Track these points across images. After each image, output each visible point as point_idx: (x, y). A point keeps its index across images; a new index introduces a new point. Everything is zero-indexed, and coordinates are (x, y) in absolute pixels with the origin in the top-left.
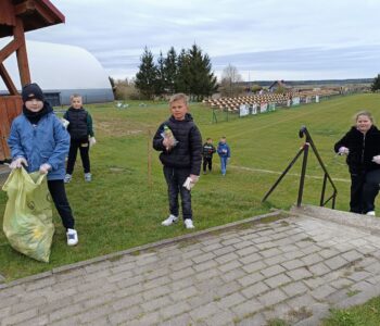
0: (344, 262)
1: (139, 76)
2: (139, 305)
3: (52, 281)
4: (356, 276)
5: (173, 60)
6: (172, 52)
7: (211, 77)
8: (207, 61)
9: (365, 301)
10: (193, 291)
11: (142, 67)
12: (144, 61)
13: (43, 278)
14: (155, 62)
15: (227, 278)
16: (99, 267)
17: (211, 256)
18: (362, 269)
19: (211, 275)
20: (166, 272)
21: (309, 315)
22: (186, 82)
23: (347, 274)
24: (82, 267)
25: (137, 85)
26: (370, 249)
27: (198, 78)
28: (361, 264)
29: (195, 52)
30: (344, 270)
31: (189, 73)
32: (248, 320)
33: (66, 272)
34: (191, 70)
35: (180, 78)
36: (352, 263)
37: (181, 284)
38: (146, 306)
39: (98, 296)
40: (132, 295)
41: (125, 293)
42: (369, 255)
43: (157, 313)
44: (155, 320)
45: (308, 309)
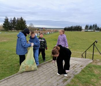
0: (72, 67)
1: (4, 24)
2: (34, 82)
3: (6, 81)
4: (75, 69)
5: (15, 21)
6: (15, 18)
7: (26, 26)
8: (25, 21)
9: (79, 73)
10: (45, 77)
11: (5, 22)
12: (5, 20)
13: (3, 81)
14: (9, 21)
15: (51, 73)
16: (18, 75)
17: (46, 69)
18: (76, 67)
19: (48, 73)
20: (37, 74)
21: (71, 77)
22: (19, 27)
23: (74, 69)
24: (13, 76)
25: (3, 27)
26: (76, 63)
27: (22, 26)
28: (75, 66)
29: (21, 19)
30: (73, 68)
31: (20, 24)
32: (60, 80)
33: (9, 78)
34: (21, 24)
35: (17, 26)
36: (74, 66)
37: (42, 76)
38: (36, 82)
39: (22, 82)
40: (31, 80)
41: (29, 80)
42: (76, 65)
43: (39, 83)
44: (40, 84)
45: (70, 76)
